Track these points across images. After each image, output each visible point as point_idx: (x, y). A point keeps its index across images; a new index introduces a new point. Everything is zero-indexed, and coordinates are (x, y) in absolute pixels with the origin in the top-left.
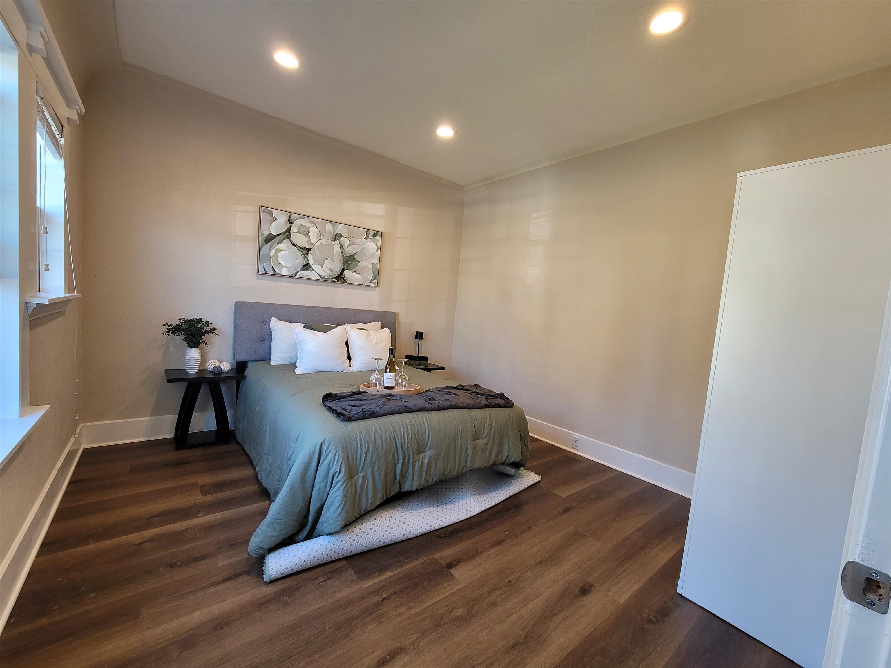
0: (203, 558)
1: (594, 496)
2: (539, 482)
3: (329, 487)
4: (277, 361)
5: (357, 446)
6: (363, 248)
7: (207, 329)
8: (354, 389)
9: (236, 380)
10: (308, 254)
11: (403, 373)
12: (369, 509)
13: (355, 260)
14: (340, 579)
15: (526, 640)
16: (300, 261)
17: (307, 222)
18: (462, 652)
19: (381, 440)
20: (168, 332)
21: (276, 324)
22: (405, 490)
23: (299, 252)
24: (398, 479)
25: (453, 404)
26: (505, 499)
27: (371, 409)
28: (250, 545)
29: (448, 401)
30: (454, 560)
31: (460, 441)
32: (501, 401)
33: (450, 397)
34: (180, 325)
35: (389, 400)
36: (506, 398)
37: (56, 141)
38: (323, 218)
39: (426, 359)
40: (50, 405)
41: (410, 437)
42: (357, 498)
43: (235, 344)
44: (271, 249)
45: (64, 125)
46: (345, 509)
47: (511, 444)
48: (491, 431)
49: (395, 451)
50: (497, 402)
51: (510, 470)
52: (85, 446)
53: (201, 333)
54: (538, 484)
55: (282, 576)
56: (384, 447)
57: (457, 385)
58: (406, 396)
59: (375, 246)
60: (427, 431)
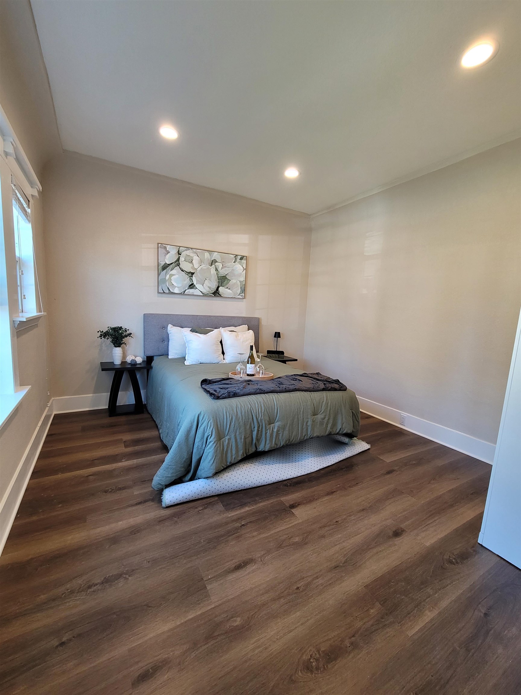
0: (124, 488)
1: (414, 462)
2: (369, 449)
3: (205, 445)
4: (173, 355)
5: (224, 417)
6: (233, 270)
7: (126, 334)
8: (224, 376)
9: (146, 369)
10: (192, 277)
11: (260, 364)
12: (233, 462)
13: (227, 279)
14: (212, 510)
15: (346, 564)
16: (187, 282)
17: (191, 252)
18: (295, 567)
19: (241, 413)
20: (100, 336)
21: (172, 330)
22: (260, 450)
23: (186, 275)
24: (254, 442)
25: (297, 387)
26: (339, 461)
27: (234, 391)
28: (153, 482)
29: (293, 386)
30: (296, 503)
31: (302, 415)
32: (336, 386)
33: (296, 382)
34: (108, 331)
35: (249, 384)
36: (341, 383)
37: (25, 212)
38: (202, 249)
39: (282, 353)
40: (31, 386)
41: (263, 412)
42: (225, 454)
43: (144, 344)
44: (166, 275)
45: (29, 200)
46: (215, 461)
47: (344, 419)
48: (327, 408)
49: (252, 422)
50: (333, 386)
51: (344, 439)
52: (55, 412)
53: (122, 336)
54: (368, 451)
55: (174, 504)
56: (244, 419)
57: (302, 373)
58: (262, 381)
59: (242, 267)
60: (276, 407)
